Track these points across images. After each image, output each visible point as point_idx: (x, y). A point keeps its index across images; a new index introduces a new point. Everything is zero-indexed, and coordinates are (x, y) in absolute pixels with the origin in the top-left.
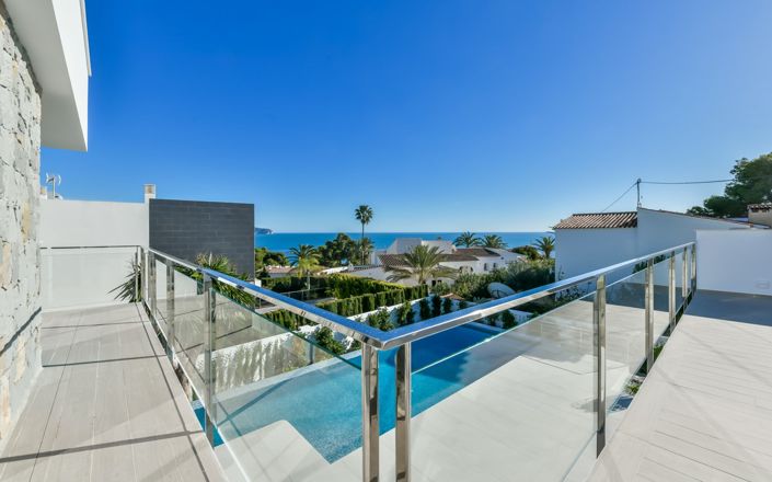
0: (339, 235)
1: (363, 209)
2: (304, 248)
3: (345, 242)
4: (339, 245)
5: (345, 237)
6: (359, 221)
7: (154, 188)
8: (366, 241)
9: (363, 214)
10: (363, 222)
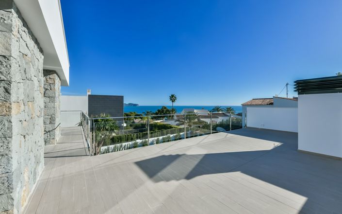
0: (163, 107)
1: (173, 96)
2: (148, 112)
3: (165, 110)
4: (163, 111)
5: (165, 108)
6: (171, 101)
7: (90, 91)
8: (174, 110)
9: (173, 98)
10: (173, 101)
